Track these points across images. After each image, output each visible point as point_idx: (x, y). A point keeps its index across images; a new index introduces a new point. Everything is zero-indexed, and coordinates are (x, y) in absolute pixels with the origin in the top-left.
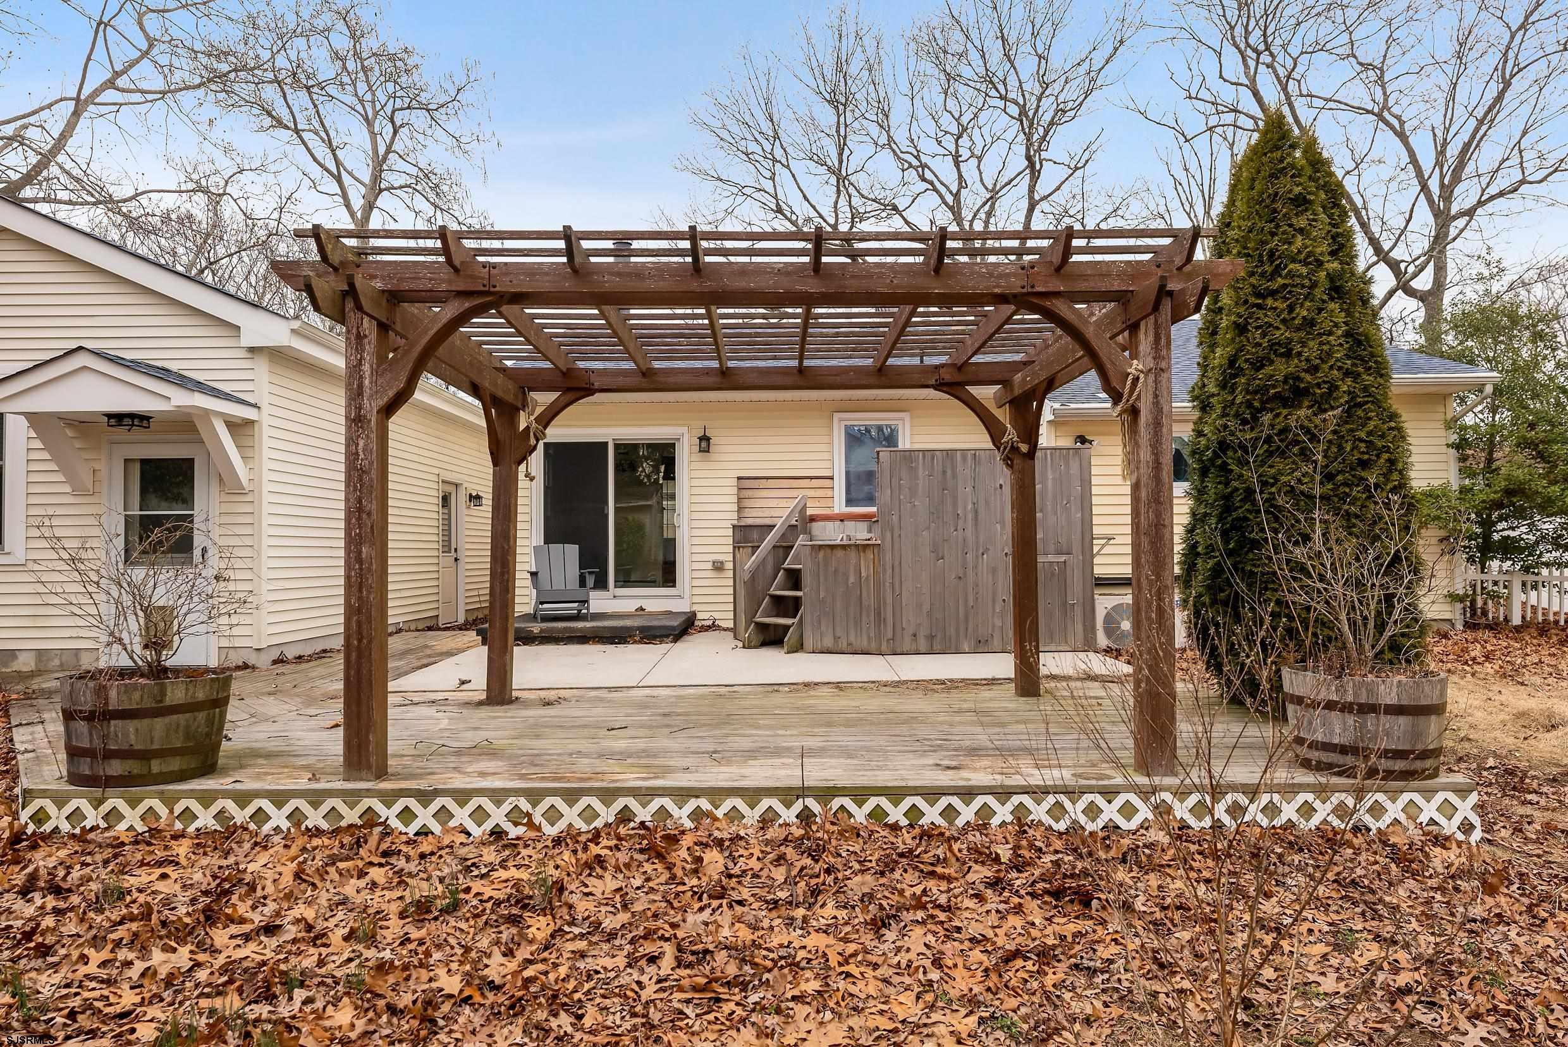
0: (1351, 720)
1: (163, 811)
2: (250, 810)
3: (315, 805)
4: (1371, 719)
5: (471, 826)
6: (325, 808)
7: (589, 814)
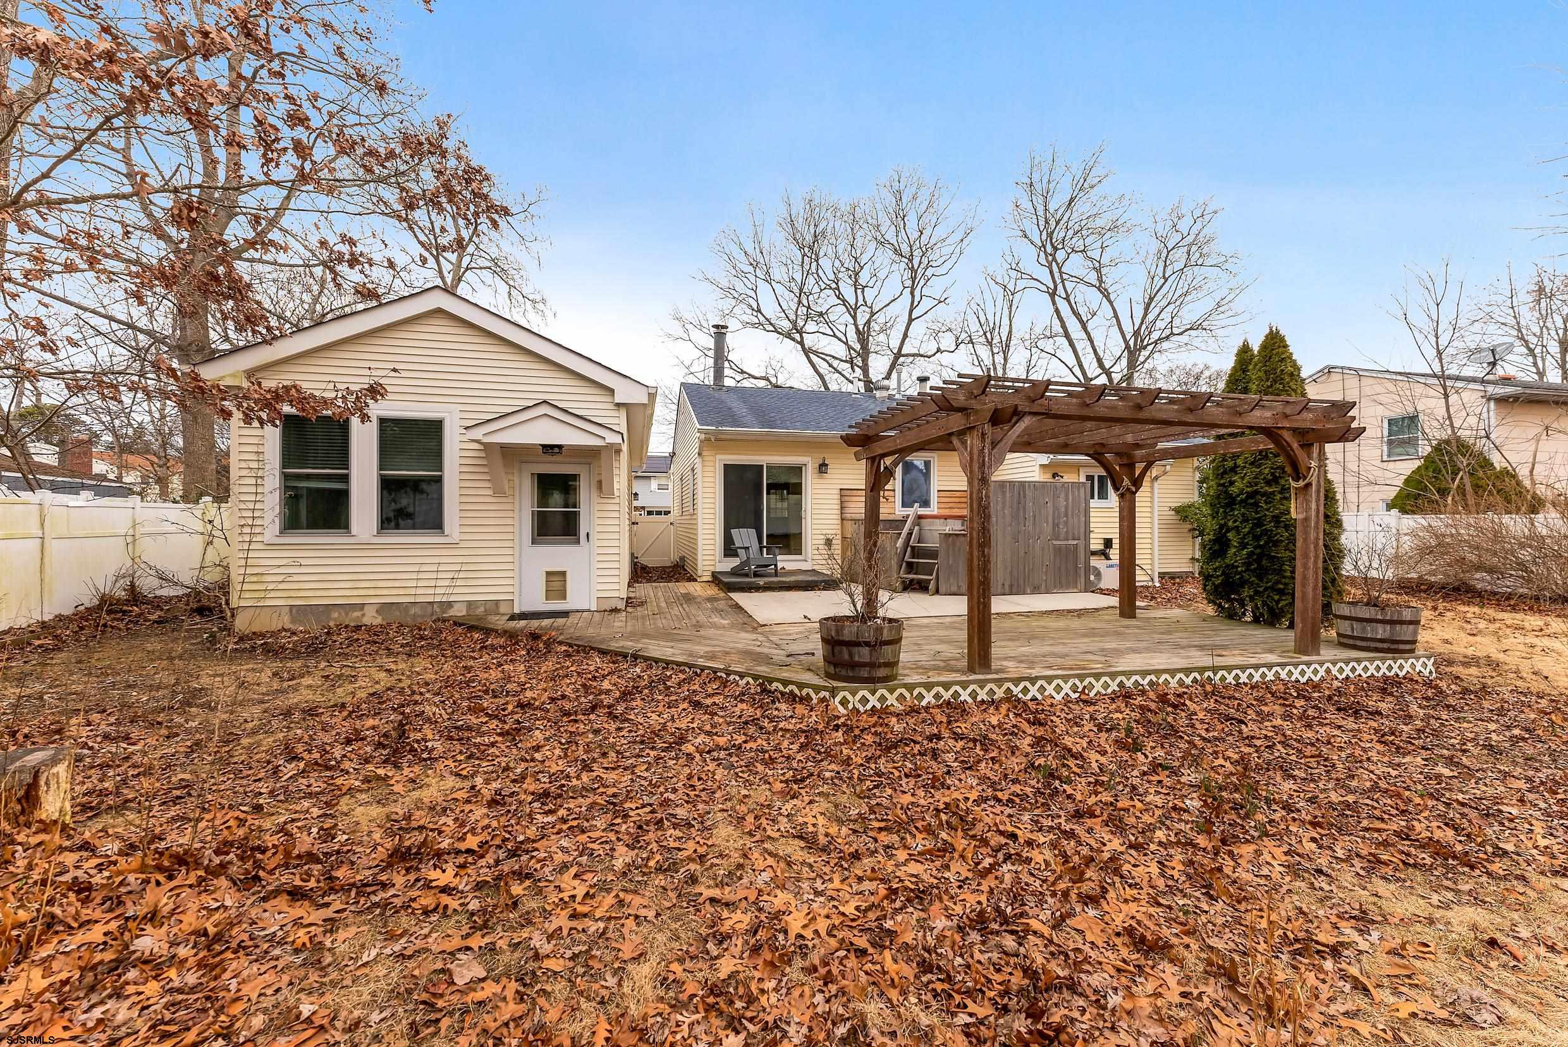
0: (1388, 627)
1: (907, 695)
2: (951, 692)
3: (982, 688)
4: (1398, 627)
5: (1054, 694)
6: (987, 689)
7: (1106, 686)
